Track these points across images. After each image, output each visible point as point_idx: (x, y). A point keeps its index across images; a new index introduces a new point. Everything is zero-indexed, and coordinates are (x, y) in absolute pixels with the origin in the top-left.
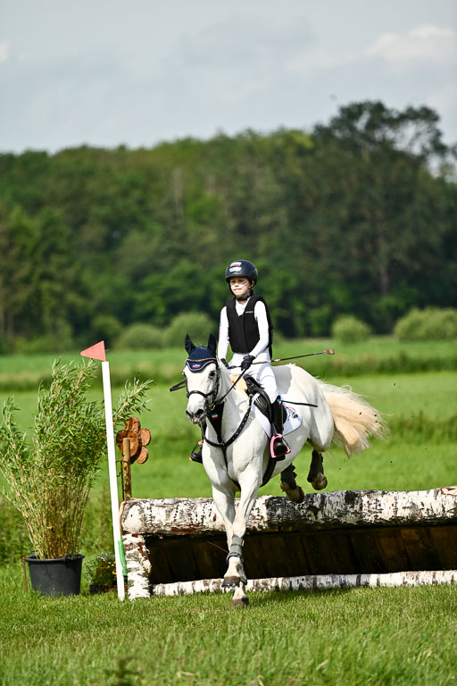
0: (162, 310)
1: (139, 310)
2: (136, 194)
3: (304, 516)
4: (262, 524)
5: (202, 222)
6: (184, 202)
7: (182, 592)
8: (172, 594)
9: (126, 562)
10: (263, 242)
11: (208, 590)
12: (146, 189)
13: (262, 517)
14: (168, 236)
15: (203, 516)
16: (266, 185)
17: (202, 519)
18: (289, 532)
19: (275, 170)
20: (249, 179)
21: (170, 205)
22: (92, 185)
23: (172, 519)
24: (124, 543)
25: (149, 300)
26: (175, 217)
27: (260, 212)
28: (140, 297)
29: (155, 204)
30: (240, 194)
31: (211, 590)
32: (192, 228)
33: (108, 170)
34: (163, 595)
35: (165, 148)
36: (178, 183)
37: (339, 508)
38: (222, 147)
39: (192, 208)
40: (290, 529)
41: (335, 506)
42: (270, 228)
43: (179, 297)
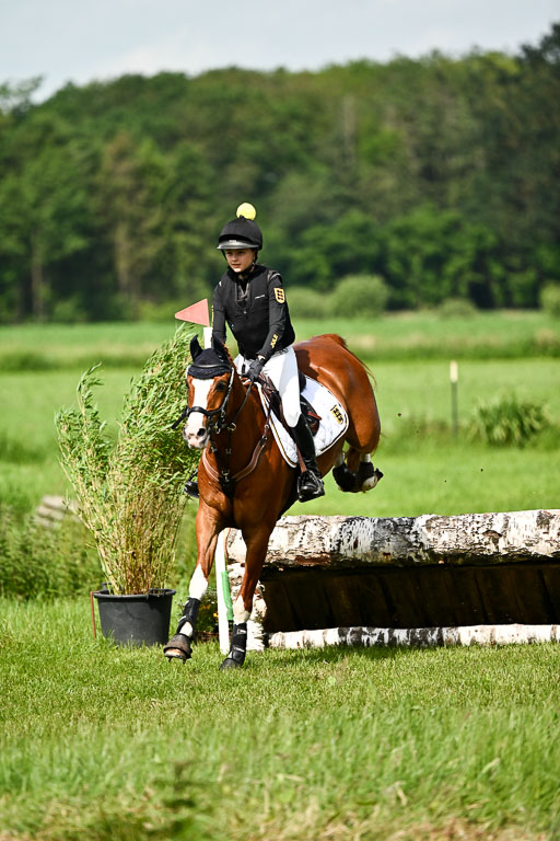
0: (325, 270)
1: (297, 271)
2: (297, 127)
3: (480, 544)
4: (421, 552)
5: (378, 163)
6: (356, 139)
7: (308, 645)
8: (296, 647)
9: (232, 601)
10: (454, 190)
11: (345, 642)
12: (308, 120)
13: (422, 544)
14: (335, 180)
15: (340, 541)
16: (459, 119)
17: (338, 545)
18: (457, 566)
19: (471, 102)
20: (438, 111)
21: (339, 142)
22: (241, 115)
23: (296, 544)
24: (230, 575)
25: (310, 258)
26: (344, 156)
27: (450, 152)
28: (297, 254)
29: (320, 139)
30: (426, 129)
31: (349, 642)
32: (365, 171)
33: (261, 98)
34: (282, 648)
35: (334, 71)
36: (348, 115)
37: (528, 533)
38: (404, 72)
39: (366, 146)
40: (460, 561)
41: (523, 531)
42: (462, 172)
43: (347, 255)
